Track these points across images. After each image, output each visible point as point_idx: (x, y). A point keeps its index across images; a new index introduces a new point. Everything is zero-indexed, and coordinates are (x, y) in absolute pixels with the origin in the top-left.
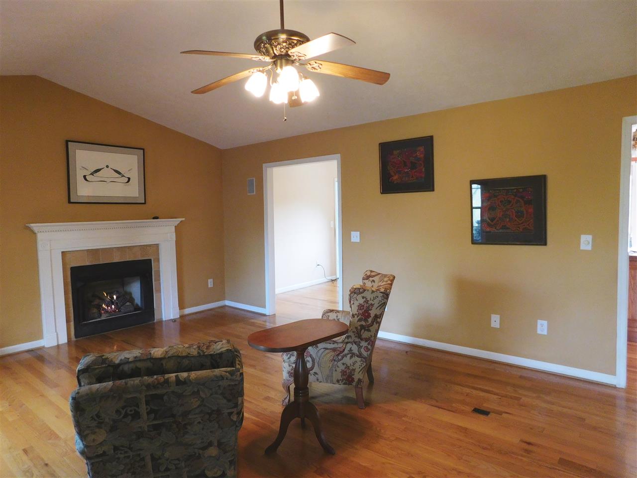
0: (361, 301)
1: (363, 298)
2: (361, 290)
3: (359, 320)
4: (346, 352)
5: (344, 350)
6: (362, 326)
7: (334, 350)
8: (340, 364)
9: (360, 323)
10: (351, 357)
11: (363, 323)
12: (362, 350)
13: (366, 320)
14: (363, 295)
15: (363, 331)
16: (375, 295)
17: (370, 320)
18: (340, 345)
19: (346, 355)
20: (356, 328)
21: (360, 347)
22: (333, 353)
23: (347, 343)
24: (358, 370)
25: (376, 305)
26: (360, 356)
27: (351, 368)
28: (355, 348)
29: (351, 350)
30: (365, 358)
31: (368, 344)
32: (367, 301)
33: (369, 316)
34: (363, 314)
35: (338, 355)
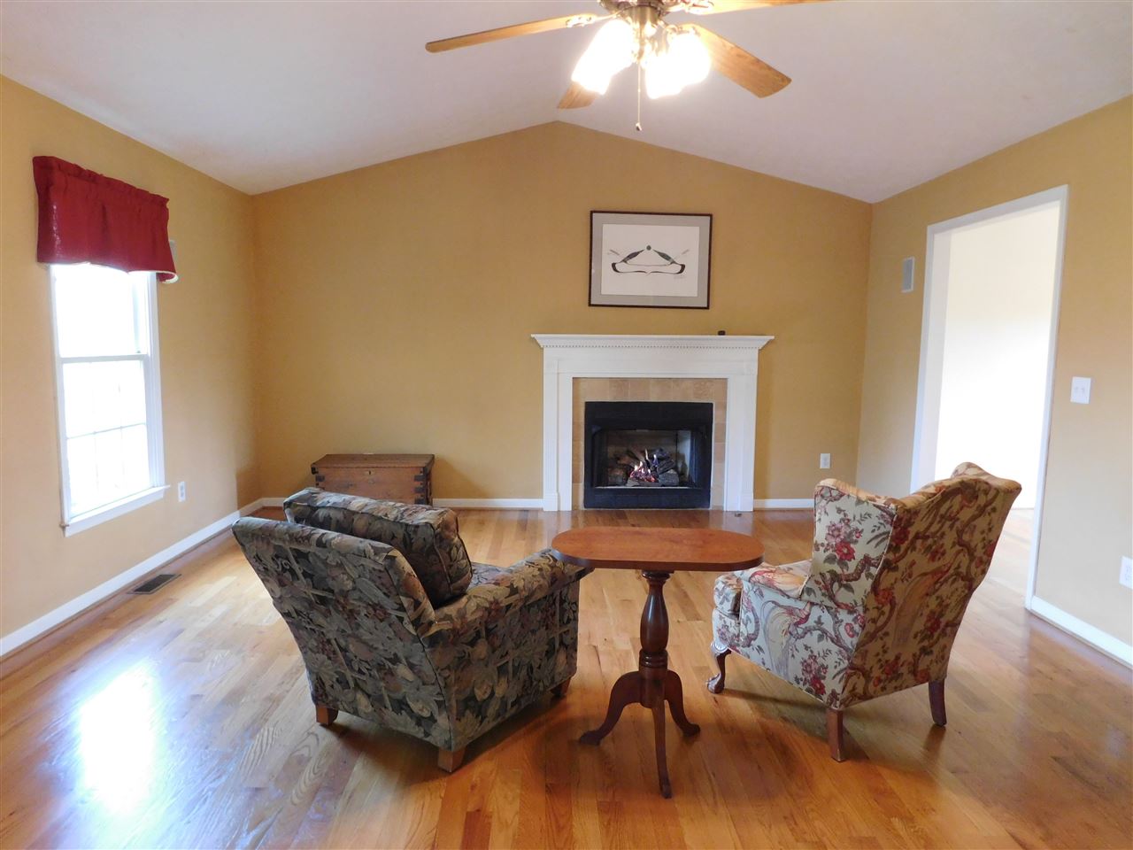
0: (836, 518)
1: (839, 511)
2: (835, 493)
3: (830, 560)
4: (811, 622)
5: (807, 617)
6: (832, 573)
7: (790, 611)
8: (800, 643)
9: (829, 567)
10: (820, 638)
11: (837, 568)
12: (842, 629)
13: (842, 563)
14: (837, 504)
15: (836, 585)
16: (864, 509)
17: (852, 565)
18: (800, 605)
19: (808, 631)
20: (822, 575)
21: (837, 622)
22: (786, 618)
23: (812, 604)
24: (831, 671)
25: (867, 535)
26: (837, 640)
27: (820, 660)
28: (827, 619)
29: (819, 622)
30: (847, 649)
31: (855, 620)
32: (846, 521)
33: (850, 555)
34: (838, 549)
35: (797, 624)
